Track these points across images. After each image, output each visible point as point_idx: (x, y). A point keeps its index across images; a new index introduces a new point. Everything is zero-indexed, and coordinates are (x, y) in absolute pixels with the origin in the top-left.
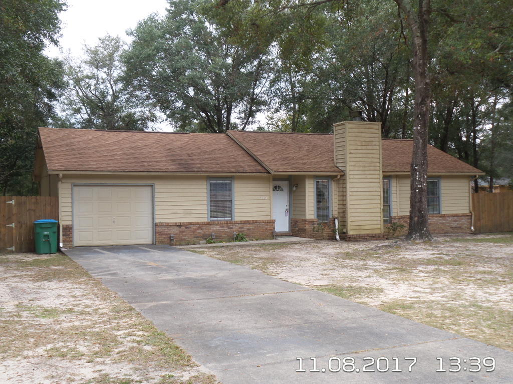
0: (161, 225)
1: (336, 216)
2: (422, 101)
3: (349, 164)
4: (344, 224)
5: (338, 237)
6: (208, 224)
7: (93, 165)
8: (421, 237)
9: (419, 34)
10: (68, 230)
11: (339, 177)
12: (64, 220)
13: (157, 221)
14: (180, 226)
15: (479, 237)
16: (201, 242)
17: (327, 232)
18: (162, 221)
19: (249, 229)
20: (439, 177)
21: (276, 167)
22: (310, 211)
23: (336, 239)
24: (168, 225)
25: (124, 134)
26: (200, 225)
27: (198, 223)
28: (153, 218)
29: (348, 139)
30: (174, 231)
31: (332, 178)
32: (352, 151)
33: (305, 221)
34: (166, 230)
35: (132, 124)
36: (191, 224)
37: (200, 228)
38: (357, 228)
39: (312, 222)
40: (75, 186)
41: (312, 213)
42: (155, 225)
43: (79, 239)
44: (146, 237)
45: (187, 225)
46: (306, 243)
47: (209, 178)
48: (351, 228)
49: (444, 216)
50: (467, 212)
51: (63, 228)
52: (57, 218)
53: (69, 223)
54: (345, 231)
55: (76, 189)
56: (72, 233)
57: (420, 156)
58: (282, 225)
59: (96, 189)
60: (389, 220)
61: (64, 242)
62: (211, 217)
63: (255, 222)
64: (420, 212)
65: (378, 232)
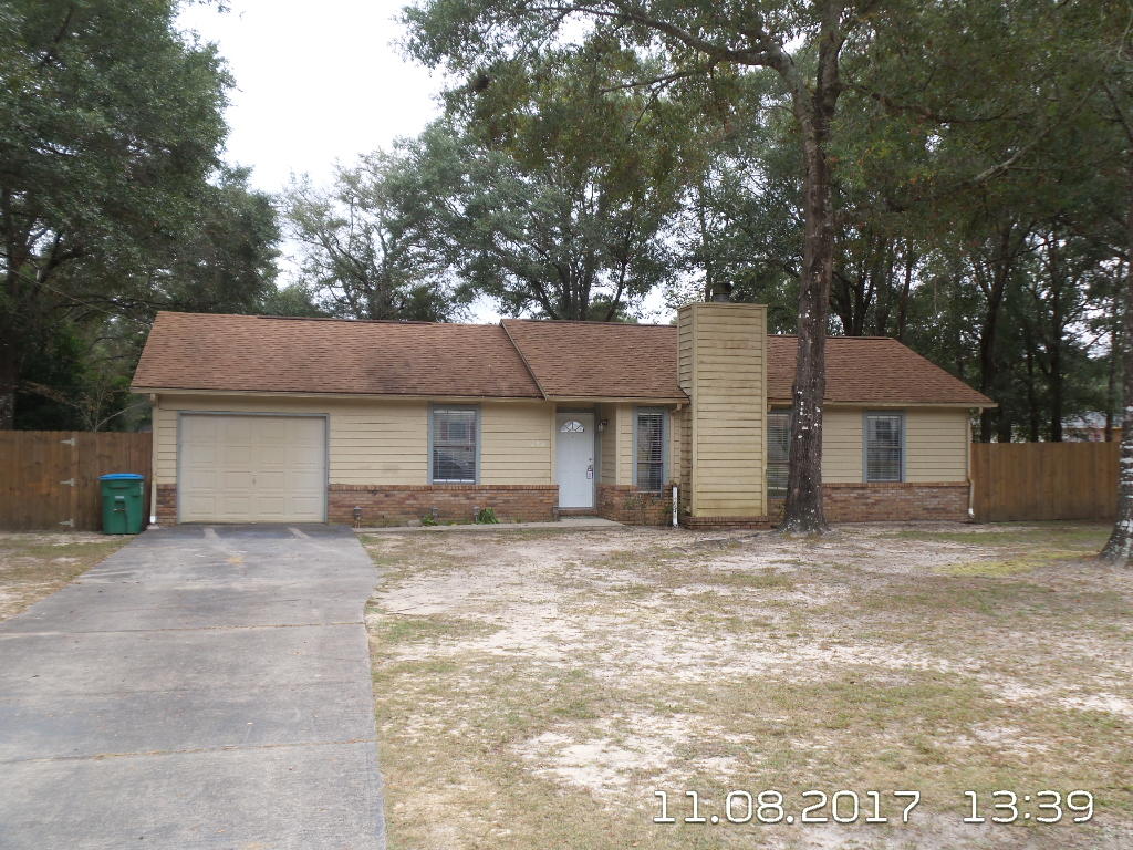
0: (339, 489)
1: (677, 481)
2: (814, 263)
3: (697, 383)
4: (686, 497)
5: (675, 521)
6: (428, 489)
7: (218, 378)
8: (804, 527)
10: (169, 494)
11: (681, 408)
12: (162, 474)
13: (332, 481)
14: (374, 491)
16: (410, 522)
17: (653, 511)
18: (341, 482)
19: (507, 502)
20: (900, 411)
21: (558, 383)
22: (626, 472)
23: (671, 524)
24: (351, 490)
25: (274, 324)
26: (413, 492)
27: (407, 488)
28: (327, 477)
29: (697, 335)
30: (362, 500)
31: (670, 408)
32: (704, 359)
33: (613, 488)
34: (347, 499)
36: (394, 487)
37: (412, 496)
38: (712, 505)
39: (625, 491)
40: (183, 415)
41: (629, 474)
42: (330, 489)
43: (188, 510)
44: (314, 511)
45: (388, 491)
46: (609, 529)
47: (432, 404)
48: (701, 505)
49: (910, 486)
50: (961, 479)
51: (158, 490)
52: (148, 471)
53: (171, 481)
54: (688, 510)
55: (186, 421)
56: (175, 499)
58: (577, 492)
59: (222, 422)
61: (158, 514)
62: (435, 477)
63: (516, 489)
64: (805, 478)
65: (755, 513)
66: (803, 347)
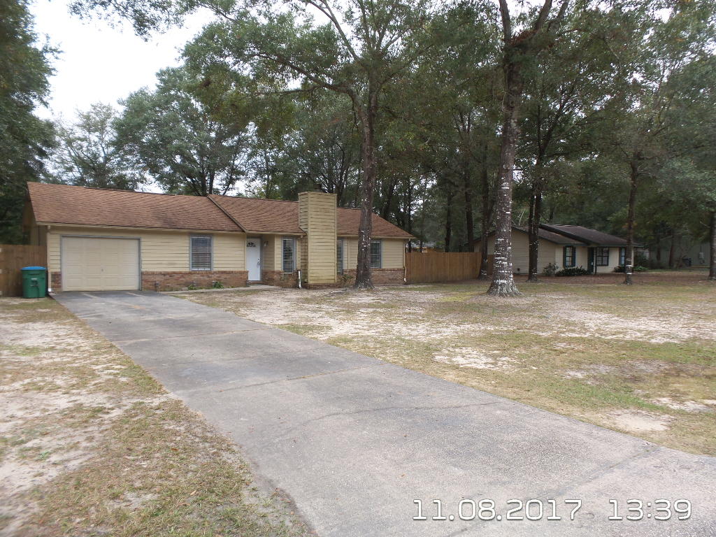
0: (147, 274)
1: (299, 268)
2: (368, 178)
3: (310, 227)
4: (305, 275)
5: (300, 286)
6: (190, 273)
7: (82, 219)
8: (365, 287)
9: (367, 125)
10: (57, 276)
11: (302, 237)
12: (53, 267)
13: (143, 270)
14: (164, 274)
15: (410, 286)
16: (183, 289)
17: (291, 282)
18: (147, 270)
19: (226, 278)
20: (380, 239)
21: (250, 226)
22: (278, 265)
23: (298, 287)
24: (153, 274)
25: (113, 193)
26: (183, 274)
27: (180, 273)
28: (140, 267)
29: (310, 206)
30: (158, 279)
31: (297, 237)
32: (313, 216)
33: (274, 272)
34: (152, 278)
35: (122, 184)
36: (174, 273)
37: (182, 276)
38: (316, 278)
39: (279, 273)
40: (63, 237)
41: (280, 266)
42: (142, 274)
43: (67, 285)
44: (133, 284)
45: (171, 274)
46: (273, 290)
47: (190, 234)
48: (311, 278)
49: (383, 270)
50: (401, 267)
51: (52, 275)
52: (45, 265)
53: (58, 270)
54: (306, 280)
55: (64, 239)
56: (60, 279)
57: (366, 222)
58: (254, 275)
59: (85, 240)
60: (341, 272)
61: (52, 287)
62: (193, 267)
63: (232, 272)
64: (365, 266)
65: (332, 282)
66: (364, 213)
